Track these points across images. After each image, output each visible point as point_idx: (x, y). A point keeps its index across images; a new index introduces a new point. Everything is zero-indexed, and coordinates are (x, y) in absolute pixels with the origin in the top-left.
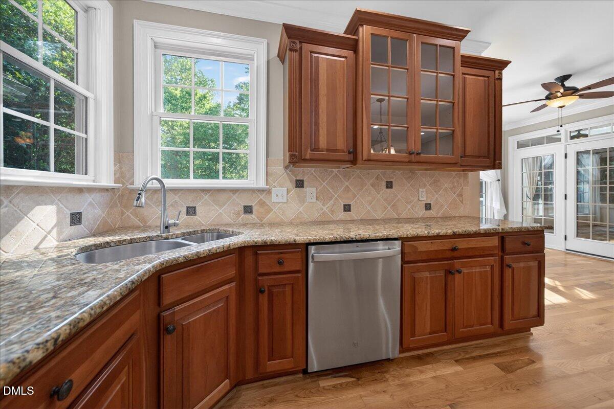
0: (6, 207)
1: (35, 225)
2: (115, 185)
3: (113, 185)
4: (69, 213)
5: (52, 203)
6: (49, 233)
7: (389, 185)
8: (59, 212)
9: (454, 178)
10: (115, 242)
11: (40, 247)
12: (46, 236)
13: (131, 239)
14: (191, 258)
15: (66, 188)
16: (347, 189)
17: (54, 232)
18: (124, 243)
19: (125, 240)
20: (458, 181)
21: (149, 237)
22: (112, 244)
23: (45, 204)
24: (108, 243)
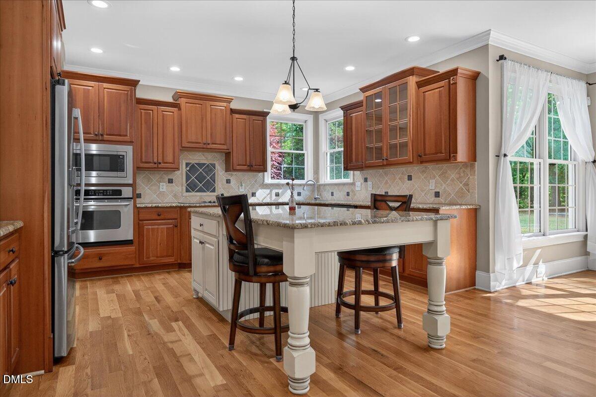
0: (282, 189)
4: (297, 192)
7: (410, 178)
9: (461, 168)
16: (386, 183)
20: (464, 171)
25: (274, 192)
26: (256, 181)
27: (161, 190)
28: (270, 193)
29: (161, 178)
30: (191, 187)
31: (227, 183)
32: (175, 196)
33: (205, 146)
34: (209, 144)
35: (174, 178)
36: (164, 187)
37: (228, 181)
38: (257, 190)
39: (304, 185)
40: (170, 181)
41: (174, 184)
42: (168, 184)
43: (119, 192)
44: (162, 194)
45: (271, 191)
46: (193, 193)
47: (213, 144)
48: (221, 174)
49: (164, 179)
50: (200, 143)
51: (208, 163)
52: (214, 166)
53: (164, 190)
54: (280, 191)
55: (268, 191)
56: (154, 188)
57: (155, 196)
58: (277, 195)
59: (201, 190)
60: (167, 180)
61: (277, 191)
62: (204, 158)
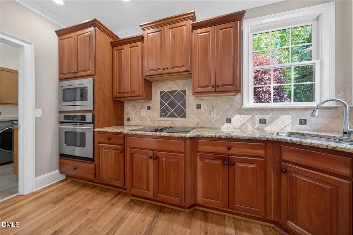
0: (271, 115)
1: (281, 122)
2: (336, 105)
3: (334, 105)
4: (298, 119)
5: (289, 114)
6: (288, 125)
8: (292, 118)
10: (307, 134)
11: (284, 130)
12: (286, 126)
13: (317, 135)
14: (296, 143)
15: (297, 108)
17: (290, 125)
18: (312, 136)
19: (313, 134)
21: (329, 136)
22: (305, 135)
23: (286, 115)
24: (303, 133)
25: (258, 117)
26: (231, 105)
27: (142, 115)
28: (252, 119)
29: (142, 105)
30: (164, 113)
31: (197, 108)
32: (152, 120)
33: (165, 72)
34: (167, 69)
35: (151, 106)
36: (144, 113)
37: (199, 107)
38: (233, 115)
39: (314, 109)
40: (149, 108)
41: (151, 110)
42: (147, 110)
43: (83, 118)
44: (142, 119)
45: (253, 116)
46: (165, 119)
47: (172, 68)
48: (191, 100)
49: (144, 106)
50: (159, 69)
51: (179, 90)
52: (184, 91)
53: (144, 115)
54: (267, 117)
55: (250, 116)
56: (138, 113)
57: (138, 120)
58: (263, 122)
59: (172, 116)
60: (147, 107)
61: (262, 117)
62: (175, 86)
